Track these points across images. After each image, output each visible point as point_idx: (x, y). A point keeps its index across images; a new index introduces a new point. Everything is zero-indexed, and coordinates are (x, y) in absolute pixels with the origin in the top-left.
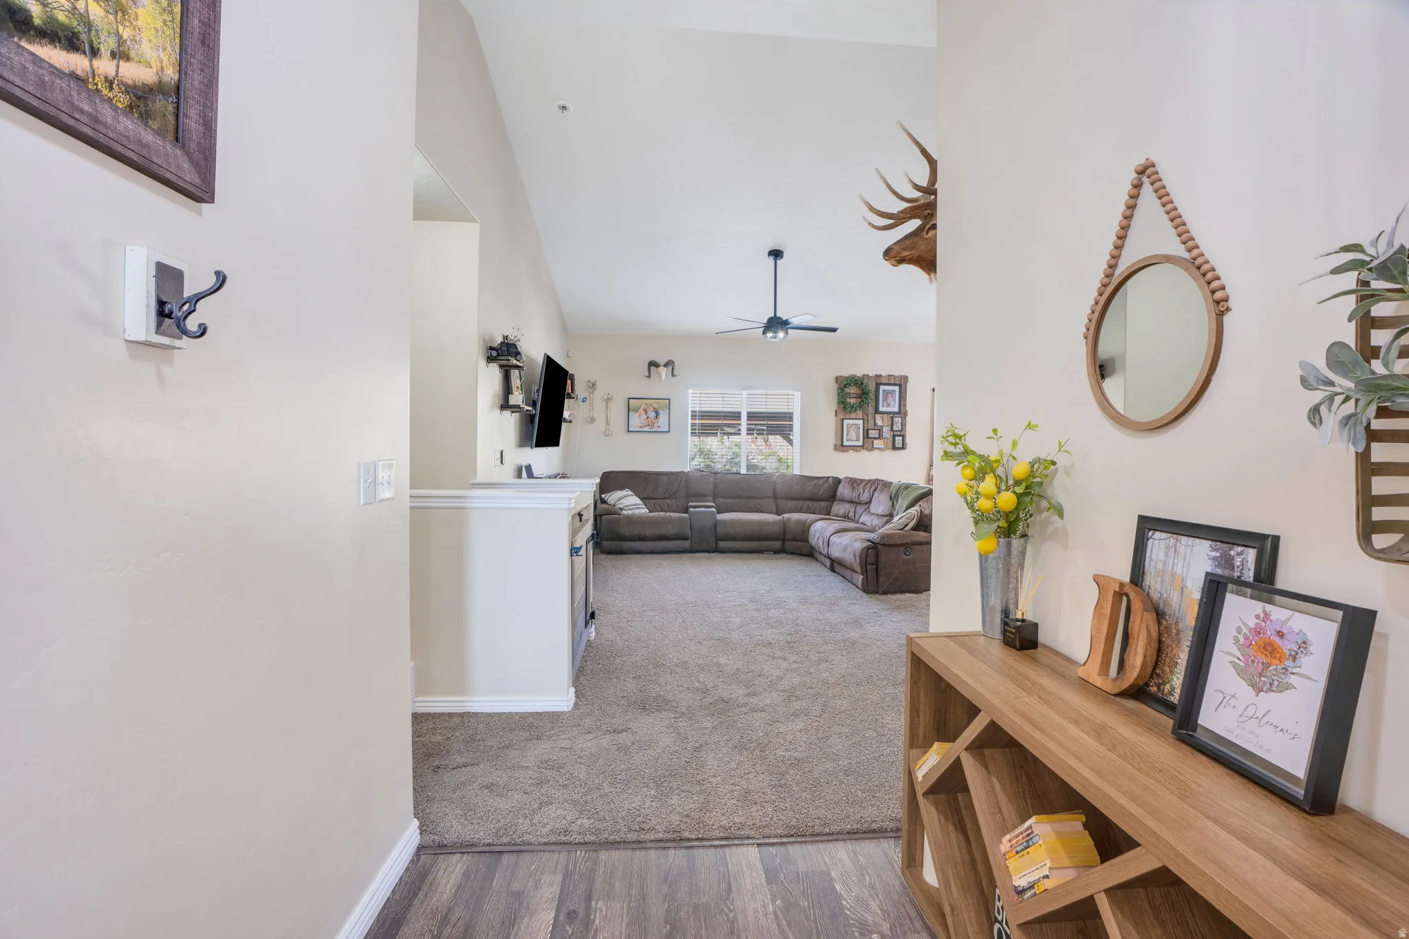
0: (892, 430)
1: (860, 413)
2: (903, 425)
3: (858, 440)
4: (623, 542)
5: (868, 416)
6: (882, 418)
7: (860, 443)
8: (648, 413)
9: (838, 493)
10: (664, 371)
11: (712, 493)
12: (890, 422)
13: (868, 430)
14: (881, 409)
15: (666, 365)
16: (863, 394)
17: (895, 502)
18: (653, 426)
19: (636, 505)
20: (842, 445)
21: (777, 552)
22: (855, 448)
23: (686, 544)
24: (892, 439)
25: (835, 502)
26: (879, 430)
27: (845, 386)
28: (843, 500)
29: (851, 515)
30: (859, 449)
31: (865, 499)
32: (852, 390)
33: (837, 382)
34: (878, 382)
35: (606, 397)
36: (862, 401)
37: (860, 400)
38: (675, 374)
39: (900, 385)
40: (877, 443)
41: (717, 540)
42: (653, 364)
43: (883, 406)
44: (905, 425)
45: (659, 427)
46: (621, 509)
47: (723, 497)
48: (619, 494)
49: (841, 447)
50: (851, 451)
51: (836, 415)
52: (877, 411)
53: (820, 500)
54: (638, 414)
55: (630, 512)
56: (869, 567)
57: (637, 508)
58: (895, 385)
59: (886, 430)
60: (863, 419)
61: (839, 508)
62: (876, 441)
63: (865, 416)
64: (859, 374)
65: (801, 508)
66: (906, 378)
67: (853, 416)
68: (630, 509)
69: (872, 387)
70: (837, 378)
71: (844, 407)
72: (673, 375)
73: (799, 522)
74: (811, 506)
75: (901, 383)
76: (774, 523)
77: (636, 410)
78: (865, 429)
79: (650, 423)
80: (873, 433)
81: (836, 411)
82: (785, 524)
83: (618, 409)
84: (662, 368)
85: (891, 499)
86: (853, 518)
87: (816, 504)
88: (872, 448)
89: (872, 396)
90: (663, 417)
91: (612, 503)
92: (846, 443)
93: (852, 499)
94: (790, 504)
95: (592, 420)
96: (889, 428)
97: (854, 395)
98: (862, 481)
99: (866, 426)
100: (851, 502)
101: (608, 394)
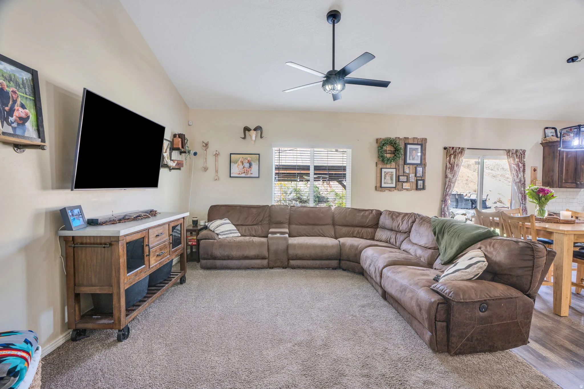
0: (416, 176)
1: (393, 164)
2: (424, 173)
3: (392, 183)
4: (216, 261)
5: (399, 166)
6: (409, 167)
7: (394, 185)
8: (244, 164)
9: (381, 222)
10: (253, 134)
11: (288, 221)
12: (414, 171)
13: (399, 176)
14: (408, 161)
15: (255, 130)
16: (396, 151)
17: (440, 237)
18: (247, 173)
19: (230, 230)
20: (381, 187)
21: (334, 269)
22: (390, 189)
23: (265, 262)
24: (415, 183)
25: (378, 229)
26: (407, 176)
27: (383, 145)
28: (384, 228)
29: (393, 240)
30: (392, 189)
31: (404, 229)
32: (388, 148)
33: (377, 142)
34: (406, 142)
35: (215, 153)
36: (395, 155)
37: (393, 155)
38: (262, 136)
39: (421, 145)
40: (406, 186)
41: (288, 260)
42: (247, 129)
43: (410, 159)
44: (425, 173)
45: (251, 174)
46: (218, 234)
47: (296, 224)
48: (218, 222)
49: (379, 188)
50: (387, 191)
51: (377, 166)
52: (405, 163)
53: (368, 227)
54: (237, 164)
55: (224, 236)
56: (439, 324)
57: (231, 233)
58: (417, 144)
59: (412, 176)
60: (396, 168)
61: (381, 234)
62: (404, 184)
63: (397, 166)
64: (393, 136)
65: (353, 233)
66: (426, 140)
67: (388, 166)
68: (225, 234)
69: (402, 146)
70: (377, 140)
71: (382, 159)
72: (261, 137)
73: (352, 246)
74: (360, 231)
75: (422, 143)
76: (333, 247)
77: (236, 162)
78: (397, 175)
79: (246, 171)
80: (402, 179)
81: (377, 163)
82: (341, 247)
83: (223, 161)
84: (251, 131)
85: (435, 234)
86: (394, 243)
87: (364, 230)
88: (402, 189)
89: (402, 152)
90: (255, 167)
91: (212, 229)
92: (383, 185)
93: (392, 228)
94: (344, 230)
95: (206, 169)
96: (413, 175)
97: (389, 152)
98: (399, 214)
99: (397, 173)
100: (391, 230)
101: (217, 151)
